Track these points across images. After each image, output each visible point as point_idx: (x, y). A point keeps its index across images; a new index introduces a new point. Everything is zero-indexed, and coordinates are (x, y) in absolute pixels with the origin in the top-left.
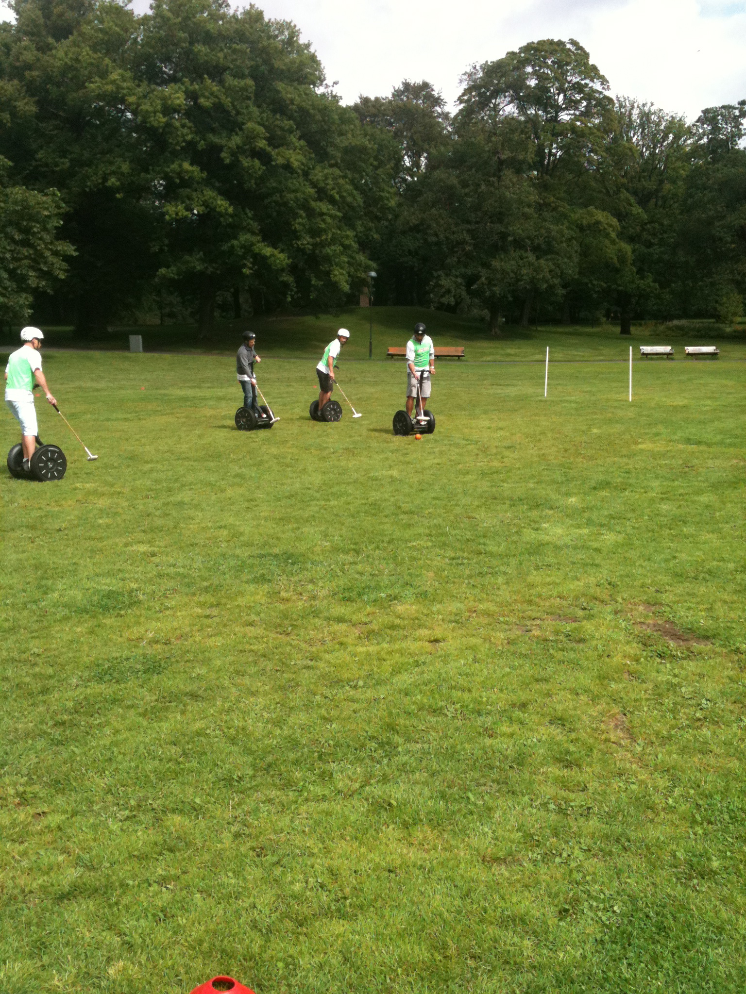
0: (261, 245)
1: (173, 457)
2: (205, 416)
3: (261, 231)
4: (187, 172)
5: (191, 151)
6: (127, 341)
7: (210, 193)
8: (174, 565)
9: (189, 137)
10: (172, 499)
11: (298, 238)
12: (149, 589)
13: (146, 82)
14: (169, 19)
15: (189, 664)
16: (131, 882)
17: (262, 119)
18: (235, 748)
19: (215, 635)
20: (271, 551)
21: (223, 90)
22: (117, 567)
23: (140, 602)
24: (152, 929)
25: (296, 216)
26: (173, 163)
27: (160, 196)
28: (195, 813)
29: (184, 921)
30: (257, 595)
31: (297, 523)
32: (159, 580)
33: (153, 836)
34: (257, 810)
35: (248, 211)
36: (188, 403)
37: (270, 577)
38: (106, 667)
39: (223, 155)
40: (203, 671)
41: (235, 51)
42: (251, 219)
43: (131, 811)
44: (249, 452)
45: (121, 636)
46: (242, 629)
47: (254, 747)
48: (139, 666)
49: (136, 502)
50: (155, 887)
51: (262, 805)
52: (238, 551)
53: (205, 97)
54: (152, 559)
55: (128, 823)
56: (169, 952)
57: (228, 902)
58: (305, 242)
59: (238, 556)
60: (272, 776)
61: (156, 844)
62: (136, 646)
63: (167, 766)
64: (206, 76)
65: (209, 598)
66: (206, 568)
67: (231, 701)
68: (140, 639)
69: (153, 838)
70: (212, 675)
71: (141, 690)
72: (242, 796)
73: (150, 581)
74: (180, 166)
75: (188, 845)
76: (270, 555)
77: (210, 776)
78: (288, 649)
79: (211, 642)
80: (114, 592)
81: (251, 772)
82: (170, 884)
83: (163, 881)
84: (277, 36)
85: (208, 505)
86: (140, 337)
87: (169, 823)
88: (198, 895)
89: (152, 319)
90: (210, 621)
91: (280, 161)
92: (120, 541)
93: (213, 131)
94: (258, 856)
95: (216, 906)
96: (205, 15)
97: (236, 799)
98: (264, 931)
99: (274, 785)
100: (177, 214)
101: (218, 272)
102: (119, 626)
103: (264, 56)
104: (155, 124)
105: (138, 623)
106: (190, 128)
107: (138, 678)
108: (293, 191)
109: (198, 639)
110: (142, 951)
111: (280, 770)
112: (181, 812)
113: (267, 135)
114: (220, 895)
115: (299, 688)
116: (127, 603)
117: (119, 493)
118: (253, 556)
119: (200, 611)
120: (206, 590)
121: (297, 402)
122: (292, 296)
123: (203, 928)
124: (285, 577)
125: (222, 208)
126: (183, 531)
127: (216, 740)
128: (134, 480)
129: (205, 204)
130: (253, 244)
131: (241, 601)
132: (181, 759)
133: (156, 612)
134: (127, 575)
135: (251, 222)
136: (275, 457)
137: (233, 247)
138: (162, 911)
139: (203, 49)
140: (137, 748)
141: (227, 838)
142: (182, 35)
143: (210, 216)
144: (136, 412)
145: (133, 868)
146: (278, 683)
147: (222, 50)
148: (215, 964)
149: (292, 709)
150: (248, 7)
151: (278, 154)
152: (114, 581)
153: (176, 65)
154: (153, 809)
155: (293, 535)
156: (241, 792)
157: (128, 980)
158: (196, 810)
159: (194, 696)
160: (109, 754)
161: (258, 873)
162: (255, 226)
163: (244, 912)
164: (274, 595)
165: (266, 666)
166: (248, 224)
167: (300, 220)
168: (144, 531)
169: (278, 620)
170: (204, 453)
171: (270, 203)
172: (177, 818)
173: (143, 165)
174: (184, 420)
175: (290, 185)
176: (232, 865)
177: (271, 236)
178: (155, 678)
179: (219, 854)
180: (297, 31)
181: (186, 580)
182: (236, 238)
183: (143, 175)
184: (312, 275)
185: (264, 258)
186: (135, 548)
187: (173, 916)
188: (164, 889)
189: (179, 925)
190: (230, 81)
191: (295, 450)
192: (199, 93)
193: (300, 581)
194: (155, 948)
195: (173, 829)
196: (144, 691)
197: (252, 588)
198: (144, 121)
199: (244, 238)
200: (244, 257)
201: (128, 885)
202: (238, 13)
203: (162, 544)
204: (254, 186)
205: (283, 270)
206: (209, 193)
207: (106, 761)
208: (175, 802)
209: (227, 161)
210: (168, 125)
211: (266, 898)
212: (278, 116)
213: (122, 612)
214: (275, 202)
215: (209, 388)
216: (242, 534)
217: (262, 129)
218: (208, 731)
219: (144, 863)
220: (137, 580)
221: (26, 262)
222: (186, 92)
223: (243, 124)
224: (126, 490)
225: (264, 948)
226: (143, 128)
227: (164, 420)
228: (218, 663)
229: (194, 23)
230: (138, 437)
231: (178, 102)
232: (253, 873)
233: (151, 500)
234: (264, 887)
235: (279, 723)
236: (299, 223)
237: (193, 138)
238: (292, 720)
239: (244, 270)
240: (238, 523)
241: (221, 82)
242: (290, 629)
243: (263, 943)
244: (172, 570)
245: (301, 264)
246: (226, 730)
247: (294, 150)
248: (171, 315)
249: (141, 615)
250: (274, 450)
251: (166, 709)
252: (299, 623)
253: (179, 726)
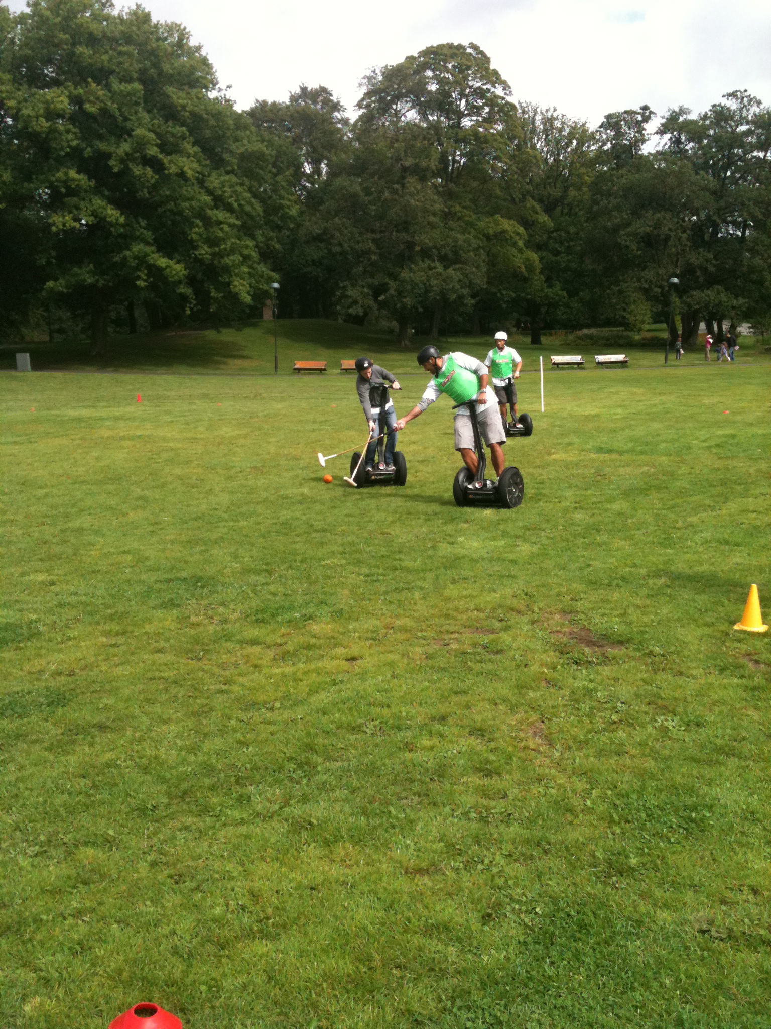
0: (156, 256)
1: (70, 481)
2: (102, 438)
3: (154, 239)
4: (73, 180)
5: (75, 157)
6: (14, 359)
7: (99, 202)
8: (76, 594)
9: (75, 143)
10: (70, 525)
11: (196, 248)
12: (49, 619)
13: (26, 86)
14: (48, 19)
15: (96, 695)
16: (44, 917)
17: (152, 125)
18: (148, 778)
19: (122, 664)
20: (178, 575)
21: (110, 95)
22: (14, 598)
23: (40, 633)
24: (69, 962)
25: (192, 225)
26: (58, 171)
27: (45, 206)
28: (109, 845)
29: (102, 952)
30: (167, 620)
31: (206, 544)
32: (59, 610)
33: (65, 870)
34: (174, 837)
35: (141, 220)
36: (83, 424)
37: (178, 602)
38: (7, 701)
39: (112, 163)
40: (111, 701)
41: (120, 53)
42: (144, 228)
43: (41, 846)
44: (151, 474)
45: (21, 670)
46: (151, 657)
47: (168, 776)
48: (42, 700)
49: (31, 529)
50: (70, 921)
51: (178, 833)
52: (144, 577)
53: (90, 102)
54: (52, 587)
55: (38, 859)
56: (87, 984)
57: (147, 930)
58: (204, 252)
59: (144, 582)
60: (188, 803)
61: (69, 877)
62: (38, 680)
63: (77, 799)
64: (90, 80)
65: (115, 627)
66: (110, 595)
67: (142, 730)
68: (41, 672)
69: (65, 872)
70: (121, 705)
71: (45, 724)
72: (157, 824)
73: (50, 611)
74: (66, 174)
75: (103, 877)
76: (178, 579)
77: (123, 807)
78: (200, 674)
79: (118, 671)
80: (11, 624)
81: (165, 800)
82: (86, 916)
83: (78, 914)
84: (165, 39)
85: (109, 530)
86: (28, 355)
87: (82, 856)
88: (115, 926)
89: (39, 336)
90: (116, 649)
91: (173, 169)
92: (16, 570)
93: (101, 137)
94: (177, 883)
95: (135, 936)
96: (88, 14)
97: (151, 829)
98: (185, 956)
99: (190, 812)
100: (64, 225)
101: (111, 284)
102: (19, 660)
103: (152, 58)
104: (38, 129)
105: (39, 655)
106: (75, 133)
107: (41, 712)
108: (188, 199)
109: (104, 668)
110: (59, 985)
111: (196, 797)
112: (94, 844)
113: (159, 141)
114: (138, 924)
115: (214, 714)
116: (26, 634)
117: (12, 521)
118: (161, 582)
119: (105, 640)
120: (111, 618)
121: (201, 420)
122: (191, 309)
123: (122, 958)
124: (194, 601)
125: (113, 217)
126: (83, 558)
127: (128, 770)
128: (28, 506)
129: (94, 214)
130: (146, 255)
131: (148, 628)
132: (92, 792)
133: (58, 643)
134: (25, 606)
135: (145, 232)
136: (180, 478)
137: (125, 258)
138: (79, 944)
139: (86, 51)
140: (44, 783)
141: (143, 868)
142: (62, 36)
143: (99, 226)
144: (26, 435)
145: (46, 903)
146: (191, 709)
147: (107, 52)
148: (136, 993)
149: (206, 735)
150: (134, 7)
151: (170, 162)
152: (11, 613)
153: (60, 68)
154: (64, 843)
155: (202, 558)
156: (156, 821)
157: (45, 1016)
158: (109, 842)
159: (102, 727)
160: (15, 791)
161: (178, 899)
162: (149, 235)
163: (164, 940)
164: (183, 620)
165: (178, 693)
166: (142, 233)
167: (197, 229)
168: (41, 560)
169: (189, 646)
170: (102, 475)
171: (165, 211)
172: (90, 851)
173: (26, 174)
174: (78, 442)
175: (185, 193)
176: (150, 894)
177: (166, 247)
178: (60, 711)
179: (135, 884)
180: (187, 33)
181: (89, 609)
182: (128, 249)
183: (25, 184)
184: (211, 287)
185: (160, 270)
186: (32, 577)
187: (90, 948)
188: (80, 922)
189: (97, 957)
190: (116, 86)
191: (200, 471)
192: (84, 98)
193: (210, 604)
194: (73, 981)
195: (86, 862)
196: (49, 725)
197: (160, 613)
198: (26, 127)
199: (137, 248)
200: (137, 268)
201: (41, 920)
202: (124, 13)
203: (60, 572)
204: (147, 195)
205: (180, 282)
206: (98, 202)
207: (12, 797)
208: (87, 836)
209: (116, 170)
210: (52, 130)
211: (186, 924)
212: (170, 123)
213: (21, 645)
214: (169, 210)
215: (106, 407)
216: (147, 558)
217: (152, 135)
218: (119, 762)
219: (58, 897)
220: (35, 611)
222: (69, 97)
223: (133, 130)
224: (20, 517)
225: (186, 973)
226: (25, 133)
227: (57, 441)
228: (127, 692)
229: (76, 24)
230: (29, 461)
231: (59, 106)
232: (171, 901)
233: (46, 527)
234: (184, 913)
235: (193, 749)
236: (195, 233)
237: (78, 145)
238: (207, 745)
239: (138, 283)
240: (142, 548)
241: (108, 87)
242: (201, 654)
243: (185, 968)
244: (73, 599)
245: (199, 276)
246: (137, 760)
247: (188, 157)
248: (60, 331)
249: (41, 647)
250: (178, 471)
251: (74, 742)
252: (211, 646)
253: (87, 759)
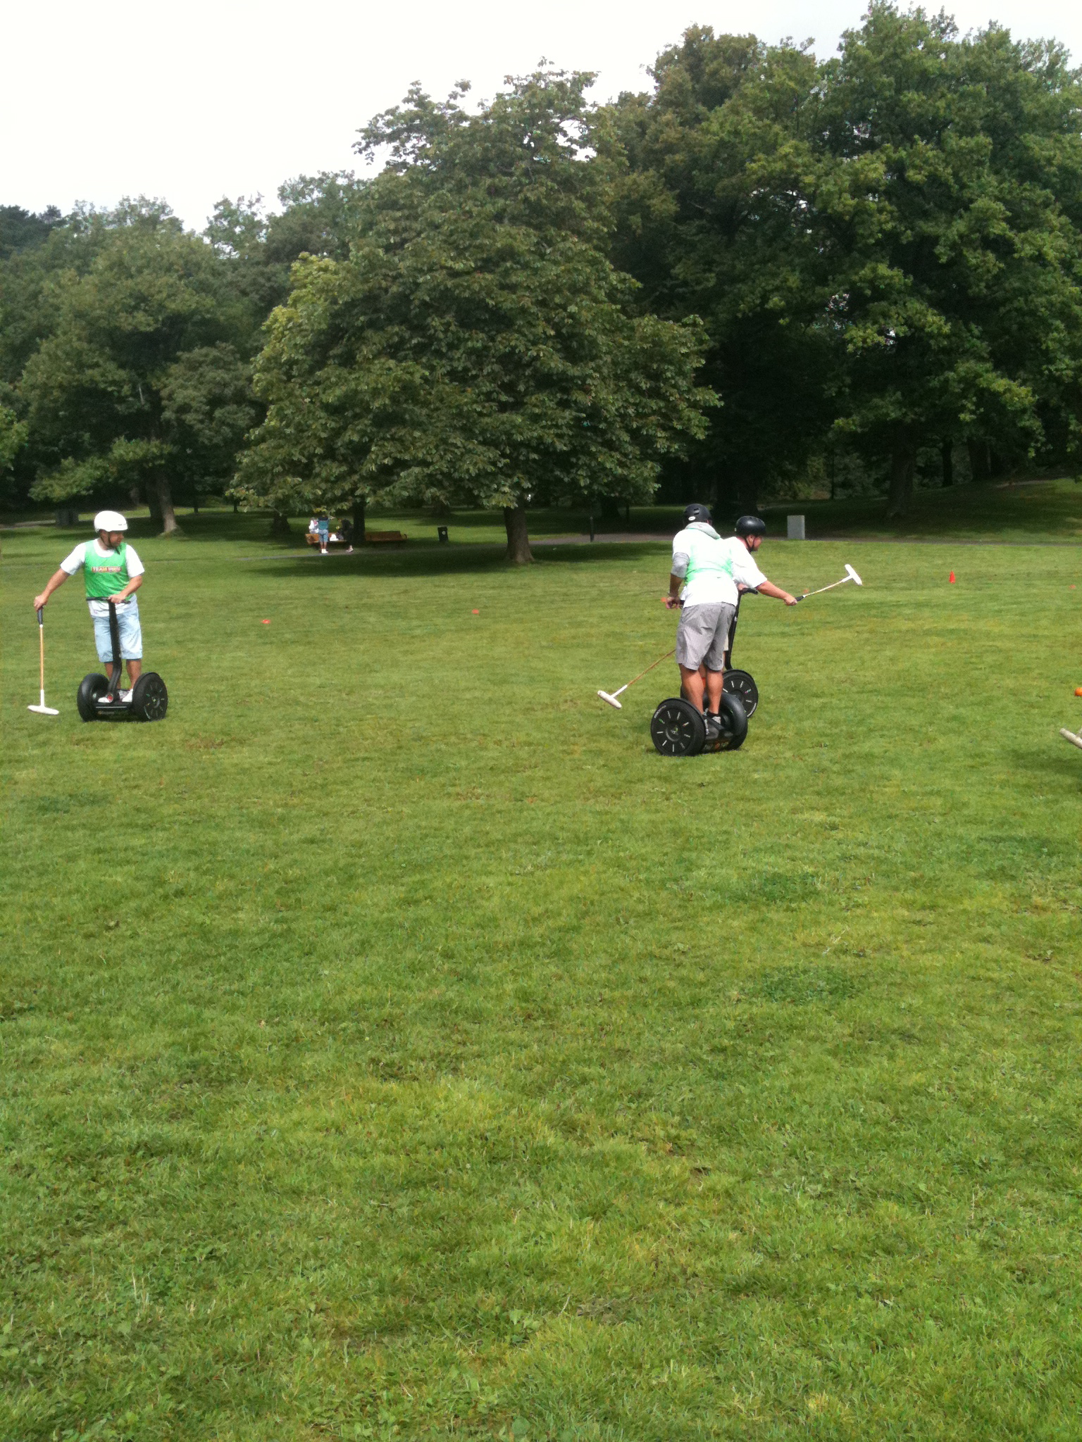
0: (991, 376)
1: (854, 689)
2: (900, 631)
3: (992, 354)
4: (883, 277)
5: (891, 247)
6: (783, 522)
7: (917, 306)
8: (865, 845)
9: (889, 226)
10: (856, 748)
11: (1051, 361)
12: (830, 875)
13: (828, 155)
14: (866, 59)
15: (894, 989)
16: (832, 1287)
17: (1001, 191)
18: (973, 1120)
19: (931, 951)
20: (1013, 833)
21: (942, 156)
22: (783, 841)
23: (817, 893)
24: (866, 1357)
25: (1049, 328)
26: (863, 267)
27: (839, 314)
28: (919, 1205)
29: (913, 1355)
30: (996, 897)
31: (1054, 792)
32: (842, 864)
33: (859, 1226)
34: (1014, 1215)
35: (973, 326)
36: (873, 612)
37: (1013, 873)
38: (776, 979)
39: (939, 249)
40: (917, 1001)
41: (963, 96)
42: (978, 338)
43: (825, 1186)
44: (969, 685)
45: (794, 939)
46: (973, 946)
47: (1003, 1122)
48: (822, 984)
49: (803, 751)
50: (866, 1300)
51: (1021, 1209)
52: (960, 831)
53: (915, 167)
54: (833, 833)
55: (823, 1203)
56: (892, 1395)
57: (978, 1340)
58: (1064, 366)
59: (961, 838)
60: (1035, 1169)
61: (865, 1238)
62: (817, 956)
63: (873, 1131)
64: (916, 137)
65: (920, 897)
66: (913, 852)
67: (963, 1050)
68: (820, 945)
69: (860, 1229)
70: (932, 1009)
71: (828, 1018)
72: (989, 1190)
73: (830, 865)
74: (874, 270)
75: (912, 1248)
76: (1012, 839)
77: (939, 1155)
78: (1049, 982)
79: (925, 960)
80: (780, 876)
81: (1000, 1157)
82: (889, 1298)
83: (878, 1293)
84: (1029, 65)
85: (910, 760)
86: (803, 517)
87: (882, 1212)
88: (931, 1322)
89: (814, 492)
90: (922, 929)
91: (1028, 250)
92: (785, 805)
93: (926, 215)
94: (1020, 1281)
95: (959, 1343)
96: (920, 47)
97: (981, 1194)
99: (1042, 1183)
100: (864, 341)
101: (923, 419)
102: (790, 924)
103: (1008, 96)
104: (840, 209)
105: (817, 923)
106: (891, 212)
107: (821, 999)
108: (1046, 292)
109: (905, 953)
110: (853, 1386)
111: (1046, 1161)
112: (900, 1199)
113: (1008, 213)
114: (964, 1328)
115: (1072, 1044)
116: (800, 892)
117: (780, 738)
118: (986, 840)
119: (906, 913)
120: (915, 883)
121: (1043, 610)
122: (1037, 450)
123: (941, 1370)
124: (1037, 873)
125: (934, 326)
126: (875, 796)
127: (943, 1103)
128: (801, 720)
129: (908, 322)
130: (978, 375)
131: (967, 904)
132: (894, 1124)
133: (842, 909)
134: (797, 854)
135: (978, 343)
136: (1013, 693)
137: (947, 381)
138: (879, 1335)
139: (916, 96)
140: (828, 1098)
141: (970, 1251)
142: (885, 79)
143: (914, 340)
144: (798, 624)
145: (834, 1268)
146: (1035, 1032)
147: (943, 96)
148: (963, 1426)
149: (1060, 1073)
150: (986, 28)
151: (1024, 241)
152: (780, 860)
153: (874, 124)
154: (857, 1189)
155: (1049, 811)
156: (987, 1185)
157: (836, 1422)
158: (921, 1201)
159: (907, 1037)
160: (789, 1102)
161: (1022, 1306)
162: (983, 347)
163: (1003, 1360)
164: (1021, 899)
165: (1015, 1004)
166: (973, 346)
167: (1055, 334)
168: (818, 793)
169: (1029, 938)
170: (899, 683)
171: (1010, 311)
172: (894, 1207)
173: (820, 275)
174: (866, 635)
175: (1042, 283)
176: (981, 1288)
177: (1007, 362)
178: (846, 1003)
179: (960, 1268)
180: (1063, 54)
181: (884, 867)
182: (951, 368)
183: (819, 289)
184: (1071, 416)
185: (996, 395)
186: (806, 816)
187: (896, 1345)
188: (881, 1305)
189: (905, 1359)
190: (954, 141)
191: (1044, 684)
192: (908, 162)
193: (1062, 881)
194: (872, 1385)
195: (888, 1221)
196: (831, 1020)
197: (985, 885)
198: (824, 210)
199: (965, 367)
200: (964, 395)
201: (828, 1290)
202: (971, 38)
203: (845, 813)
204: (985, 291)
205: (1024, 411)
206: (915, 305)
207: (786, 1110)
208: (889, 1184)
209: (944, 260)
210: (860, 211)
211: (1037, 1345)
212: (1027, 185)
213: (793, 905)
214: (1016, 310)
215: (902, 589)
216: (965, 805)
217: (1001, 206)
218: (931, 1090)
219: (850, 1263)
220: (812, 862)
221: (653, 418)
222: (886, 163)
223: (972, 201)
224: (789, 734)
226: (827, 221)
227: (839, 634)
228: (938, 992)
229: (906, 63)
230: (802, 659)
231: (873, 175)
232: (1014, 1305)
233: (824, 750)
234: (1033, 1329)
235: (1042, 1092)
236: (1053, 340)
237: (895, 227)
238: (1062, 1089)
239: (962, 416)
240: (958, 789)
241: (940, 144)
242: (1049, 952)
244: (862, 851)
245: (1054, 401)
246: (958, 1092)
247: (1051, 232)
248: (845, 485)
249: (820, 912)
250: (1010, 683)
251: (866, 1049)
252: (1064, 944)
253: (886, 1076)
